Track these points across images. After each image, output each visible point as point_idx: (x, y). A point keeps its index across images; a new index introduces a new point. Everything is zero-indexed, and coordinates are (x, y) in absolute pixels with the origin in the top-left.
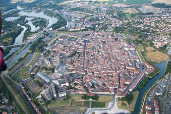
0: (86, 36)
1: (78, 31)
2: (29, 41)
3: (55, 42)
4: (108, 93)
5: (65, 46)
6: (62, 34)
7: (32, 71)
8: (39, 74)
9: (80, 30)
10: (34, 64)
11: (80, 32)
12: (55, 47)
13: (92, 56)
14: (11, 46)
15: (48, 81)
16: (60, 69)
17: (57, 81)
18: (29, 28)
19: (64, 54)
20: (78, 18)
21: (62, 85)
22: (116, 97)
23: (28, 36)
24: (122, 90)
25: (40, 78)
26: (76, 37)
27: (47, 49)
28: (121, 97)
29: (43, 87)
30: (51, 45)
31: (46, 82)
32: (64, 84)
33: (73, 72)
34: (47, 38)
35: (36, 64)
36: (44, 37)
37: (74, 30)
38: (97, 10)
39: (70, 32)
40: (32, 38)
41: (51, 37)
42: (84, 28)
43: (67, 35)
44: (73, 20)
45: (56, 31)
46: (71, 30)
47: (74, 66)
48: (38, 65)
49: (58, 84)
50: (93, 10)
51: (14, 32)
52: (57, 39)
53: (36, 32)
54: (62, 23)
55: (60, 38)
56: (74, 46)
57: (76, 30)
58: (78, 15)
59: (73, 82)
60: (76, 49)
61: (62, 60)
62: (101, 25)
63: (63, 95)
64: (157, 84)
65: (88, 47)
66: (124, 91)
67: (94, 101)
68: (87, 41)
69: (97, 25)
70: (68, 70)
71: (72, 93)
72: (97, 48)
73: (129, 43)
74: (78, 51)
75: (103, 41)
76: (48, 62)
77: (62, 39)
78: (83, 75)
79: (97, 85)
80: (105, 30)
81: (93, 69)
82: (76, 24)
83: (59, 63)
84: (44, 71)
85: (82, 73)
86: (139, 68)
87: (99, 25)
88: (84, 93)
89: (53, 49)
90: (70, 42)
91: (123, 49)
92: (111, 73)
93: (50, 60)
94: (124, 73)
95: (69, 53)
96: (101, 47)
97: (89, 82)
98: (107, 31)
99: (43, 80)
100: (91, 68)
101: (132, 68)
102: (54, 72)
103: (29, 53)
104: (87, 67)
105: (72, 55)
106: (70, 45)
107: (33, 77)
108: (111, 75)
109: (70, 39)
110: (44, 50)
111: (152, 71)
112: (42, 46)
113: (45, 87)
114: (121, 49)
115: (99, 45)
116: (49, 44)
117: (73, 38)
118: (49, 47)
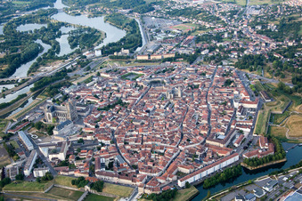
0: (164, 71)
1: (155, 61)
2: (39, 74)
3: (91, 79)
4: (129, 182)
5: (104, 90)
6: (117, 65)
7: (12, 128)
8: (22, 136)
9: (159, 60)
10: (24, 116)
11: (157, 65)
12: (83, 89)
13: (148, 111)
15: (30, 147)
16: (66, 130)
17: (47, 149)
18: (57, 48)
20: (174, 33)
21: (51, 157)
22: (141, 190)
23: (44, 65)
24: (162, 181)
25: (20, 142)
26: (139, 73)
27: (67, 91)
28: (148, 192)
29: (15, 157)
30: (79, 84)
31: (26, 149)
32: (54, 156)
33: (89, 138)
34: (80, 71)
35: (27, 117)
36: (75, 69)
37: (146, 58)
38: (231, 16)
39: (137, 61)
40: (49, 68)
41: (89, 69)
42: (174, 56)
43: (125, 67)
44: (160, 37)
45: (107, 59)
46: (139, 58)
47: (97, 127)
48: (32, 119)
49: (45, 154)
50: (224, 14)
51: (19, 55)
52: (99, 74)
53: (65, 57)
54: (132, 42)
55: (107, 72)
56: (127, 91)
57: (152, 57)
58: (176, 27)
59: (76, 154)
60: (124, 96)
61: (81, 114)
62: (218, 50)
63: (41, 173)
64: (253, 183)
65: (152, 95)
66: (167, 183)
67: (93, 192)
68: (159, 82)
69: (207, 51)
70: (82, 133)
71: (61, 173)
72: (169, 97)
73: (255, 93)
74: (124, 101)
75: (196, 84)
76: (48, 114)
77: (108, 76)
78: (103, 145)
79: (118, 165)
80: (217, 62)
81: (132, 136)
82: (161, 46)
83: (70, 117)
84: (35, 130)
85: (103, 141)
86: (236, 145)
87: (212, 49)
88: (83, 175)
89: (78, 94)
90: (119, 82)
91: (229, 104)
92: (162, 148)
93: (53, 109)
94: (190, 150)
95: (103, 103)
96: (180, 95)
97: (105, 157)
98: (221, 64)
99: (24, 145)
100: (129, 134)
101: (217, 144)
102: (52, 134)
103: (25, 95)
104: (120, 131)
105: (109, 107)
106: (116, 88)
107: (7, 137)
108: (162, 151)
109: (125, 76)
110: (58, 92)
111: (261, 155)
112: (59, 86)
113: (19, 158)
114: (225, 104)
115: (173, 92)
116: (75, 83)
117: (132, 74)
118: (71, 88)
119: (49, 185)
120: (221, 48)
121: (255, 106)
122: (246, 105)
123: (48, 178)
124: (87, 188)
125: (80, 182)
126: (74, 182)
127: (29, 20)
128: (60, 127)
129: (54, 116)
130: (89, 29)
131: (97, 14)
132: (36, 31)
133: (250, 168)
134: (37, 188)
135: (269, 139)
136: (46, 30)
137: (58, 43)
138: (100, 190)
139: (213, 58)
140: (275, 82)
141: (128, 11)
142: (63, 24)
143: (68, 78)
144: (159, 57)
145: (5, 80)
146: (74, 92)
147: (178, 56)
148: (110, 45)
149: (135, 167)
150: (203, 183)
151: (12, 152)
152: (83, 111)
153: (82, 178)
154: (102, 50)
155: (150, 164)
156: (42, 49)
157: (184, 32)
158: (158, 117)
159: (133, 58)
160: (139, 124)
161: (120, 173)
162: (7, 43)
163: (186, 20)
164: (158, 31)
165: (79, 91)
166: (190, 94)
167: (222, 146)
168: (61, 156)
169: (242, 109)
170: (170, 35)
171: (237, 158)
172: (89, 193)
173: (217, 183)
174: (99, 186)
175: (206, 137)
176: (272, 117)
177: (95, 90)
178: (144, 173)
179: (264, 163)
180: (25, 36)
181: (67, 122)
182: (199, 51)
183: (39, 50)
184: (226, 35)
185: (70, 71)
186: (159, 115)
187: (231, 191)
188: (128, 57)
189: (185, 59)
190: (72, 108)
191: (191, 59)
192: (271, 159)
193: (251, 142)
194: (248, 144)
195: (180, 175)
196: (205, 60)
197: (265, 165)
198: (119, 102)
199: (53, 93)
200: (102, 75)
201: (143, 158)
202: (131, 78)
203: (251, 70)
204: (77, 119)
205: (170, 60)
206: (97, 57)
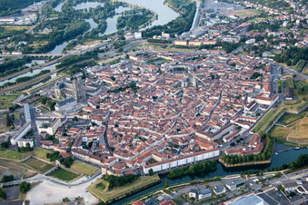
1: (192, 47)
2: (72, 52)
4: (98, 162)
6: (151, 49)
7: (23, 101)
9: (197, 47)
15: (28, 119)
16: (68, 107)
18: (103, 28)
19: (108, 84)
20: (229, 19)
21: (41, 130)
22: (104, 171)
24: (130, 166)
26: (168, 58)
27: (89, 70)
28: (109, 173)
29: (11, 126)
30: (104, 65)
31: (24, 120)
32: (44, 130)
33: (84, 117)
35: (40, 92)
36: (107, 50)
37: (184, 43)
41: (121, 51)
42: (215, 43)
43: (157, 52)
45: (145, 42)
47: (98, 107)
52: (128, 57)
55: (137, 55)
56: (146, 75)
57: (190, 43)
59: (66, 131)
61: (90, 94)
62: (265, 41)
63: (24, 144)
64: (219, 180)
66: (133, 168)
67: (62, 167)
69: (253, 40)
70: (81, 112)
71: (43, 146)
72: (183, 85)
73: (279, 89)
74: (137, 85)
75: (219, 74)
76: (57, 91)
77: (135, 59)
78: (94, 124)
79: (98, 145)
81: (125, 120)
83: (76, 96)
84: (40, 105)
85: (96, 122)
86: (225, 141)
88: (60, 151)
90: (142, 66)
91: (243, 98)
92: (147, 134)
93: (62, 86)
94: (174, 140)
95: (117, 85)
96: (194, 84)
97: (88, 137)
100: (124, 117)
101: (205, 137)
102: (54, 110)
103: (49, 71)
104: (116, 113)
105: (120, 89)
107: (14, 109)
109: (153, 61)
110: (79, 71)
111: (244, 153)
112: (83, 66)
113: (14, 128)
114: (239, 98)
116: (100, 63)
117: (160, 59)
118: (94, 68)
119: (28, 155)
121: (268, 103)
122: (259, 101)
124: (58, 162)
126: (48, 156)
128: (62, 104)
129: (62, 93)
130: (144, 10)
132: (91, 9)
133: (226, 165)
135: (264, 138)
136: (102, 9)
138: (68, 166)
142: (121, 4)
144: (198, 44)
145: (39, 55)
146: (95, 72)
148: (155, 28)
149: (113, 149)
150: (168, 173)
151: (10, 122)
152: (93, 91)
153: (58, 153)
154: (143, 33)
155: (127, 148)
156: (89, 28)
158: (161, 104)
159: (171, 42)
160: (138, 109)
161: (94, 153)
162: (59, 20)
163: (251, 5)
164: (213, 16)
165: (100, 72)
166: (208, 84)
167: (209, 139)
168: (50, 131)
171: (217, 153)
172: (59, 168)
173: (183, 175)
174: (67, 162)
177: (115, 72)
178: (117, 156)
179: (242, 161)
180: (79, 14)
181: (71, 100)
183: (86, 27)
184: (285, 25)
185: (102, 51)
186: (162, 102)
187: (192, 184)
188: (166, 42)
189: (223, 47)
191: (229, 48)
192: (251, 158)
193: (242, 139)
194: (238, 141)
195: (152, 162)
197: (244, 164)
198: (133, 86)
200: (131, 57)
201: (123, 142)
202: (156, 63)
203: (290, 65)
205: (207, 47)
206: (136, 40)
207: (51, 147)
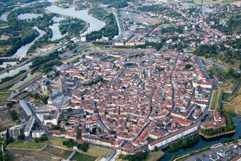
0: (136, 56)
1: (129, 47)
2: (36, 55)
3: (78, 60)
4: (109, 145)
5: (89, 69)
6: (98, 49)
7: (15, 97)
8: (22, 104)
9: (132, 47)
10: (25, 88)
11: (130, 50)
12: (72, 68)
13: (124, 88)
14: (5, 58)
15: (29, 113)
16: (58, 100)
17: (42, 115)
18: (50, 34)
19: (80, 79)
20: (144, 25)
21: (46, 122)
22: (119, 152)
23: (40, 47)
24: (136, 145)
25: (21, 109)
26: (116, 56)
27: (58, 69)
28: (125, 153)
29: (17, 121)
30: (68, 64)
31: (25, 115)
32: (49, 121)
33: (76, 107)
34: (69, 53)
35: (26, 89)
36: (64, 52)
37: (122, 44)
38: (190, 13)
39: (114, 47)
40: (44, 50)
41: (76, 52)
42: (144, 43)
43: (105, 51)
44: (133, 28)
45: (90, 44)
46: (116, 44)
47: (83, 99)
48: (30, 90)
49: (41, 119)
50: (184, 11)
51: (20, 38)
52: (84, 56)
53: (57, 42)
54: (111, 31)
55: (91, 55)
56: (106, 70)
57: (126, 44)
58: (146, 20)
59: (66, 120)
60: (104, 75)
61: (70, 88)
62: (179, 40)
63: (38, 135)
64: (209, 149)
65: (127, 75)
66: (139, 147)
67: (80, 151)
68: (132, 64)
69: (171, 40)
70: (71, 103)
71: (54, 135)
72: (140, 77)
73: (210, 76)
74: (104, 79)
75: (162, 67)
76: (44, 87)
77: (91, 58)
78: (88, 114)
79: (100, 130)
80: (179, 50)
81: (111, 107)
82: (133, 35)
83: (61, 91)
84: (33, 100)
85: (88, 111)
86: (195, 118)
87: (175, 39)
88: (72, 138)
89: (67, 71)
90: (100, 63)
91: (189, 84)
92: (135, 118)
93: (48, 83)
94: (158, 120)
95: (88, 80)
96: (149, 76)
97: (90, 124)
98: (183, 52)
99: (24, 111)
100: (108, 105)
101: (180, 116)
102: (47, 103)
103: (25, 71)
104: (101, 103)
105: (93, 83)
106: (98, 68)
107: (11, 105)
108: (135, 121)
109: (105, 59)
110: (51, 70)
111: (216, 126)
112: (52, 65)
113: (20, 122)
114: (186, 84)
115: (144, 73)
116: (65, 63)
117: (111, 57)
118: (62, 67)
119: (45, 144)
120: (182, 38)
121: (210, 87)
122: (202, 86)
123: (43, 139)
124: (75, 148)
125: (69, 143)
126: (64, 143)
127: (28, 10)
128: (53, 98)
129: (48, 89)
130: (76, 20)
131: (82, 8)
132: (33, 19)
133: (206, 137)
134: (35, 147)
135: (222, 114)
136: (42, 19)
137: (51, 30)
138: (85, 150)
139: (176, 46)
140: (226, 68)
141: (107, 6)
142: (55, 15)
143: (60, 59)
144: (132, 44)
145: (9, 58)
146: (64, 70)
147: (147, 44)
148: (93, 33)
149: (114, 133)
150: (168, 147)
151: (15, 117)
152: (71, 86)
153: (71, 140)
154: (87, 36)
155: (126, 131)
156: (38, 34)
157: (152, 24)
158: (132, 93)
159: (111, 44)
160: (116, 97)
161: (101, 137)
162: (10, 28)
163: (154, 15)
164: (132, 23)
165: (68, 69)
166: (158, 75)
167: (184, 118)
168: (54, 122)
169: (200, 89)
170: (141, 27)
171: (196, 128)
172: (77, 152)
173: (180, 148)
174: (85, 147)
175: (171, 110)
176: (224, 96)
177: (81, 69)
178: (120, 138)
179: (218, 133)
180: (24, 23)
181: (59, 94)
182: (164, 40)
183: (35, 35)
184: (186, 28)
185: (61, 53)
186: (132, 91)
187: (191, 155)
188: (108, 43)
189: (153, 46)
190: (63, 83)
191: (158, 47)
192: (223, 130)
193: (207, 116)
194: (205, 118)
195: (150, 141)
196: (169, 48)
197: (218, 135)
198: (100, 79)
199: (47, 70)
200: (87, 57)
201: (120, 126)
202: (110, 60)
203: (207, 57)
204: (67, 92)
205: (141, 46)
206: (82, 43)
207: (62, 135)
